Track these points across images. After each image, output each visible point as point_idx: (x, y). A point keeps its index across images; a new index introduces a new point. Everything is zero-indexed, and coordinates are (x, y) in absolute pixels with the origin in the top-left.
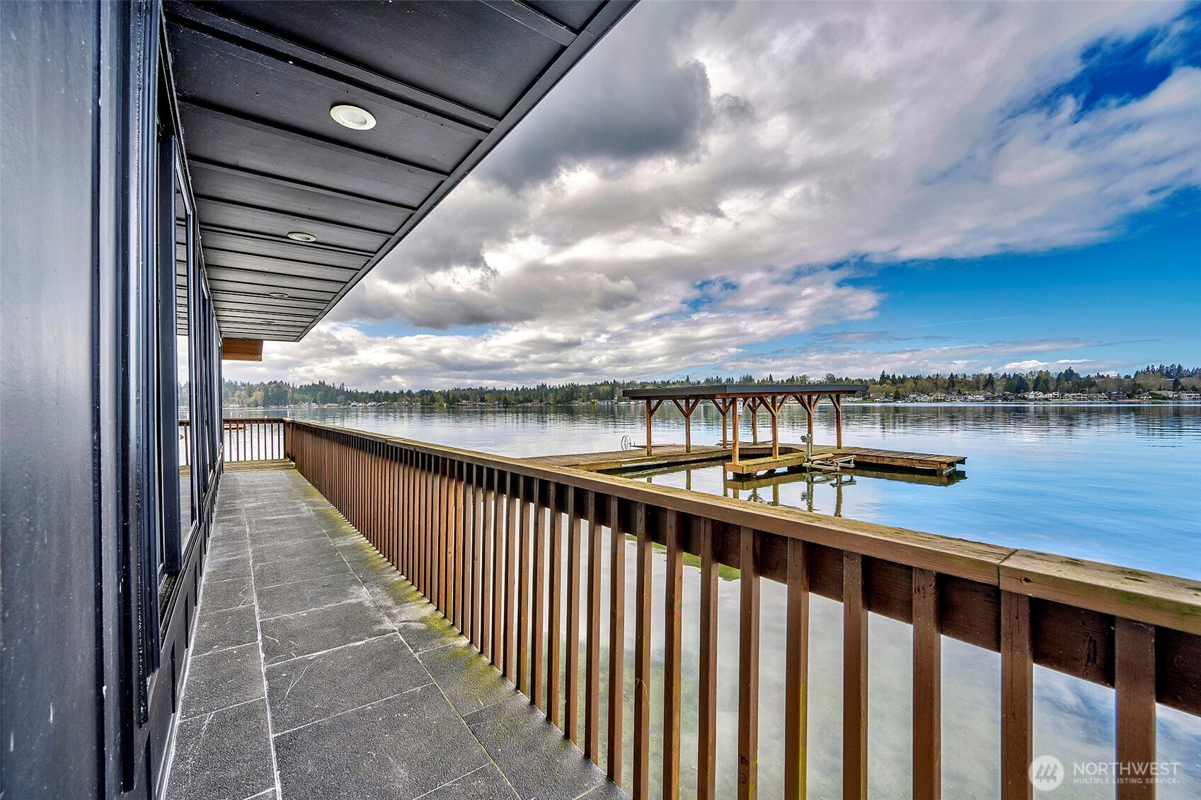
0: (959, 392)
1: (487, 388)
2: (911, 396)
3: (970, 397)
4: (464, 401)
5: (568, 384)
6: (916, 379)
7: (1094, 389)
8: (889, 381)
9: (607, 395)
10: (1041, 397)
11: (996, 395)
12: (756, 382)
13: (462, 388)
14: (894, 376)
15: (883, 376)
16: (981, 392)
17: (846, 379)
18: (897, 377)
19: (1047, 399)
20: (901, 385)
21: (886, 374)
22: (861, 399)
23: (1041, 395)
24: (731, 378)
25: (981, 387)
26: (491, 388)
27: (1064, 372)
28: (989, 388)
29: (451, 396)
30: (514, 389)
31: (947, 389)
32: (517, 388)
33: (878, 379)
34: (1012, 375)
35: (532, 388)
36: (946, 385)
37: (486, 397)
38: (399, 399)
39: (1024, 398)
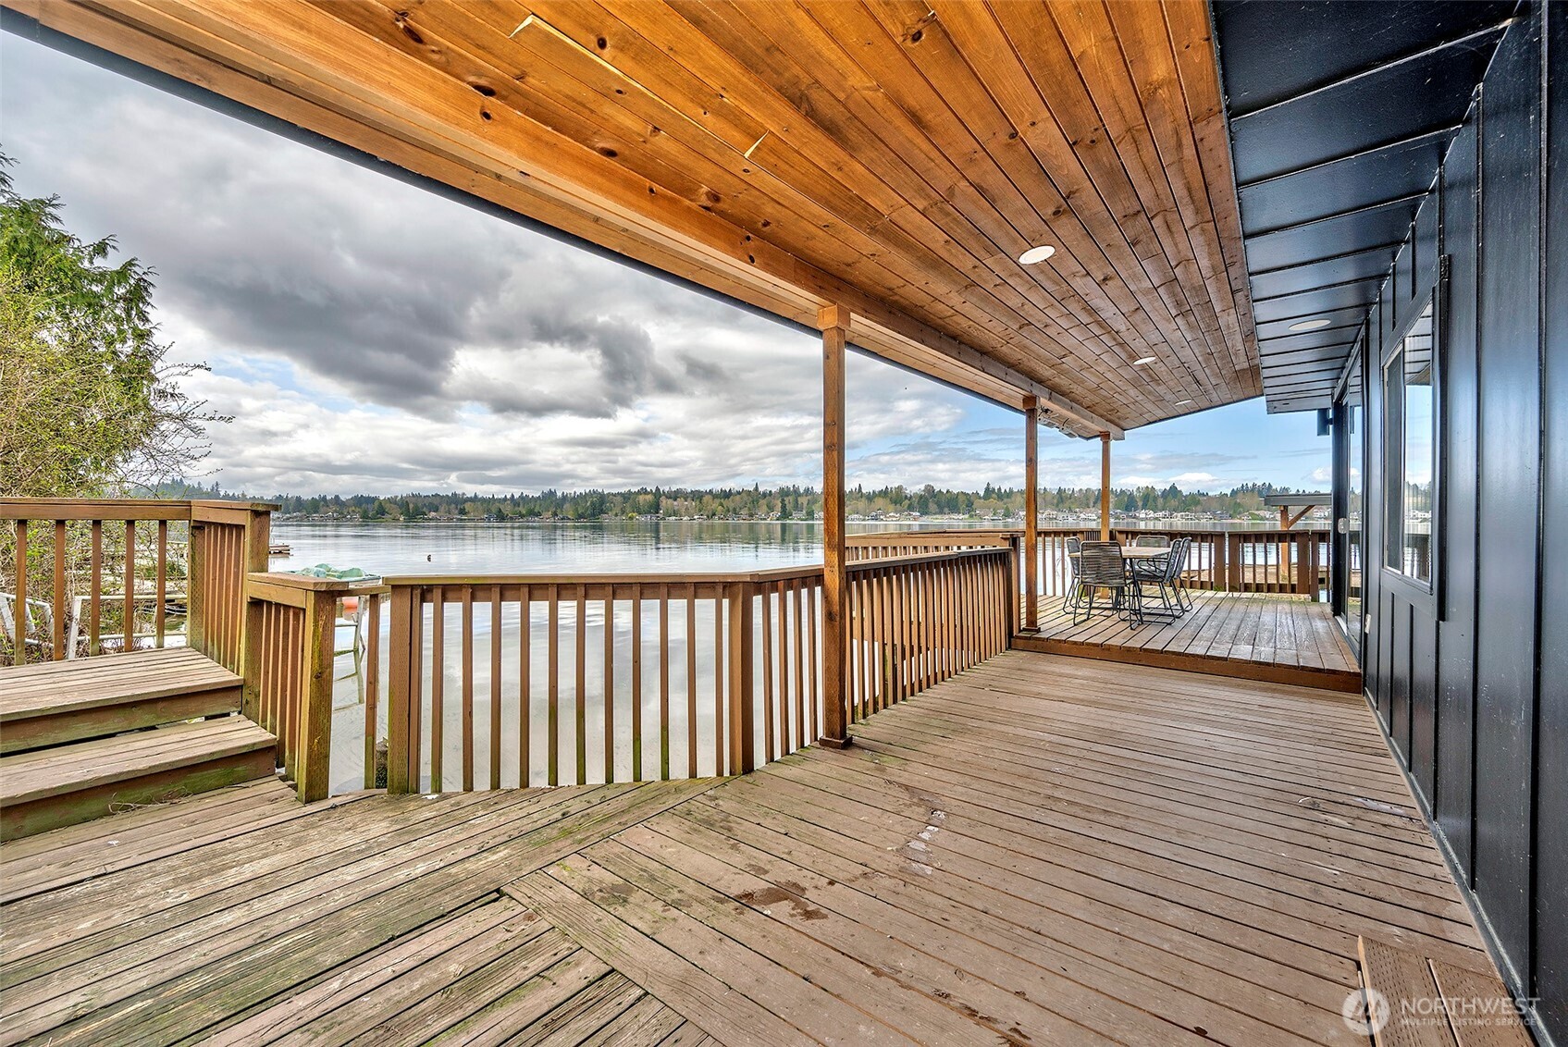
0: (1070, 510)
1: (464, 494)
3: (1082, 516)
4: (433, 514)
5: (587, 491)
7: (1199, 508)
8: (994, 495)
9: (651, 507)
13: (423, 494)
14: (1000, 489)
15: (987, 489)
16: (1093, 509)
17: (948, 491)
18: (1003, 491)
19: (1156, 519)
20: (1009, 500)
21: (991, 486)
22: (967, 516)
23: (1151, 514)
25: (1092, 504)
26: (470, 495)
27: (1168, 489)
29: (411, 506)
30: (508, 497)
31: (1057, 506)
32: (513, 495)
33: (982, 493)
34: (1118, 491)
35: (536, 495)
36: (1055, 501)
37: (468, 506)
38: (322, 510)
39: (1135, 517)
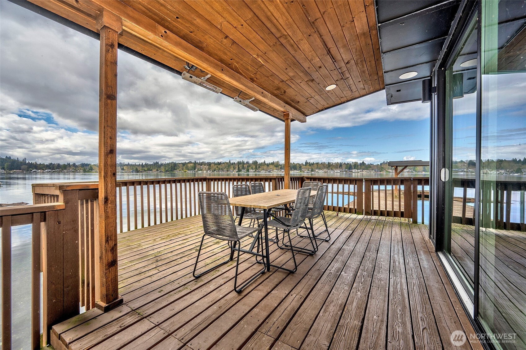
0: (332, 169)
2: (317, 170)
6: (317, 164)
7: (371, 169)
8: (308, 164)
9: (192, 168)
10: (357, 171)
11: (343, 170)
12: (259, 163)
14: (310, 162)
16: (339, 169)
17: (293, 163)
18: (311, 163)
20: (313, 166)
21: (307, 161)
22: (299, 171)
24: (248, 161)
25: (338, 166)
27: (362, 163)
28: (341, 168)
31: (328, 168)
32: (142, 164)
33: (304, 164)
34: (347, 163)
35: (151, 163)
38: (68, 168)
39: (352, 172)
